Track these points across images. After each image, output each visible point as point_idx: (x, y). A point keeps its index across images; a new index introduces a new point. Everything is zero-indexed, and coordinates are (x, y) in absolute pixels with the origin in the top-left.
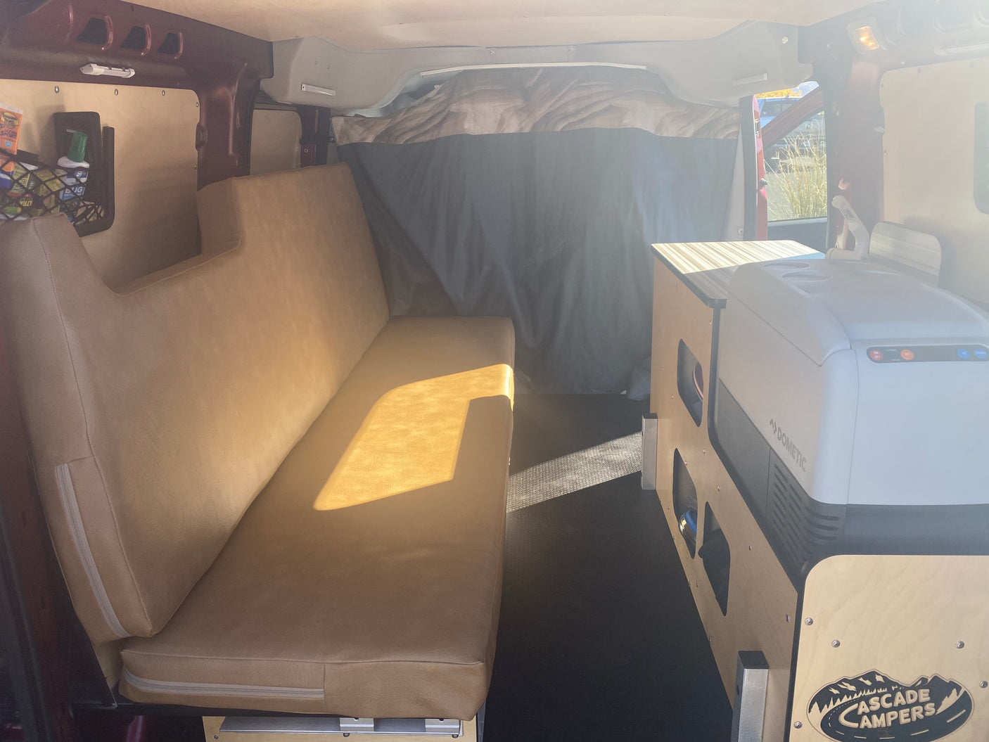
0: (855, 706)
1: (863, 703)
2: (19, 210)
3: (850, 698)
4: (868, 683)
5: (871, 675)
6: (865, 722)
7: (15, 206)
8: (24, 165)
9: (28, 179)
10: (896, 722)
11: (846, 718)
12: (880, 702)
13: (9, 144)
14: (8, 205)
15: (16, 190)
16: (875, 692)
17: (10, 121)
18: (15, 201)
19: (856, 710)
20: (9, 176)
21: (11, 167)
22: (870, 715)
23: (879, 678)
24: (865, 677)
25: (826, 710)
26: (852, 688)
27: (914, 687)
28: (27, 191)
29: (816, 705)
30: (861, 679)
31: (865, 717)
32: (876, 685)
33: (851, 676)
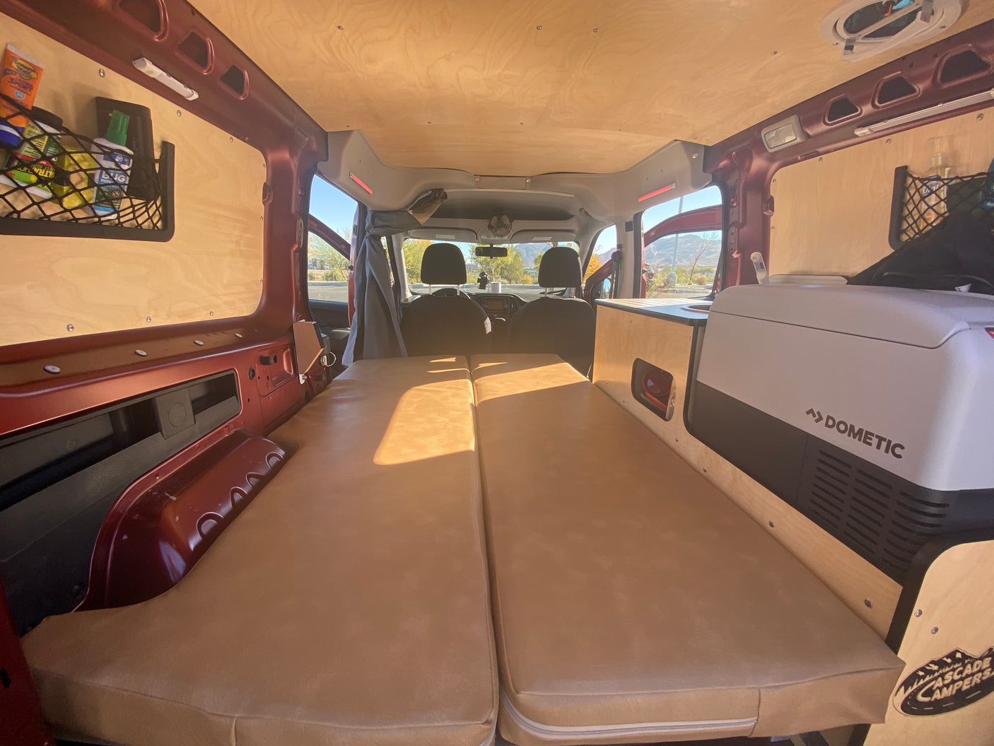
0: (933, 683)
1: (940, 679)
2: (34, 179)
3: (932, 677)
4: (949, 661)
5: (952, 655)
6: (937, 695)
7: (27, 172)
8: (42, 125)
9: (45, 142)
10: (959, 690)
11: (924, 695)
12: (952, 676)
13: (18, 95)
14: (15, 168)
15: (26, 151)
16: (952, 667)
17: (24, 71)
18: (27, 165)
19: (933, 686)
20: (19, 133)
21: (21, 121)
22: (940, 689)
23: (959, 655)
24: (947, 657)
25: (910, 690)
26: (936, 668)
27: (982, 659)
28: (44, 157)
29: (903, 688)
30: (945, 659)
31: (938, 691)
32: (955, 661)
33: (936, 658)
